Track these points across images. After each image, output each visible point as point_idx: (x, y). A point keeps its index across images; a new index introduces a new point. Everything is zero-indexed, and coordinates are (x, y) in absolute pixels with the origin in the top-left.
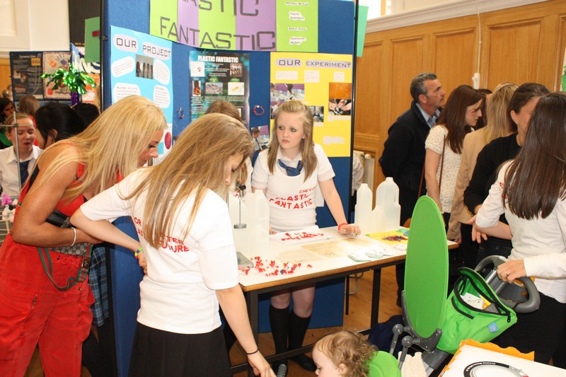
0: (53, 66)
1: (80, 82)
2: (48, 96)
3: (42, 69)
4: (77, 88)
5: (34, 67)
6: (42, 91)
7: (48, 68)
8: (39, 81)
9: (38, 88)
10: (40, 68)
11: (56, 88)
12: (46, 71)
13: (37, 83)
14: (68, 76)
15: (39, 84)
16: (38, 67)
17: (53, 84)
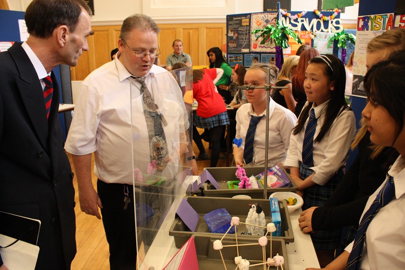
0: (258, 25)
1: (285, 36)
2: (253, 50)
3: (250, 28)
4: (282, 42)
5: (244, 26)
6: (248, 46)
7: (254, 27)
8: (247, 38)
9: (245, 43)
10: (248, 27)
11: (263, 42)
12: (253, 30)
13: (245, 39)
14: (275, 31)
15: (246, 40)
16: (247, 26)
17: (261, 39)
